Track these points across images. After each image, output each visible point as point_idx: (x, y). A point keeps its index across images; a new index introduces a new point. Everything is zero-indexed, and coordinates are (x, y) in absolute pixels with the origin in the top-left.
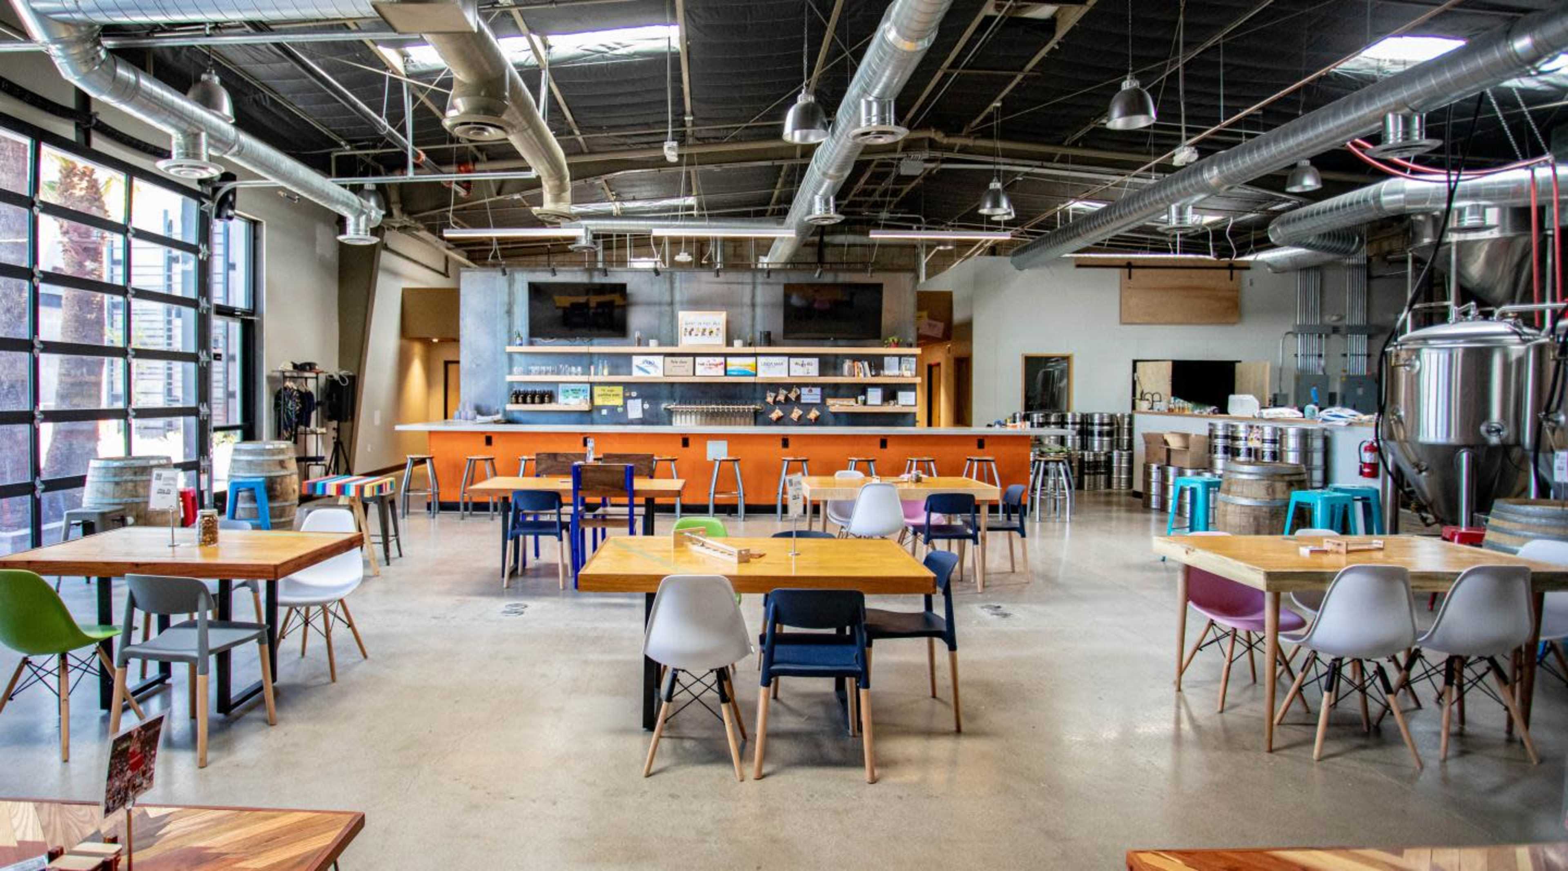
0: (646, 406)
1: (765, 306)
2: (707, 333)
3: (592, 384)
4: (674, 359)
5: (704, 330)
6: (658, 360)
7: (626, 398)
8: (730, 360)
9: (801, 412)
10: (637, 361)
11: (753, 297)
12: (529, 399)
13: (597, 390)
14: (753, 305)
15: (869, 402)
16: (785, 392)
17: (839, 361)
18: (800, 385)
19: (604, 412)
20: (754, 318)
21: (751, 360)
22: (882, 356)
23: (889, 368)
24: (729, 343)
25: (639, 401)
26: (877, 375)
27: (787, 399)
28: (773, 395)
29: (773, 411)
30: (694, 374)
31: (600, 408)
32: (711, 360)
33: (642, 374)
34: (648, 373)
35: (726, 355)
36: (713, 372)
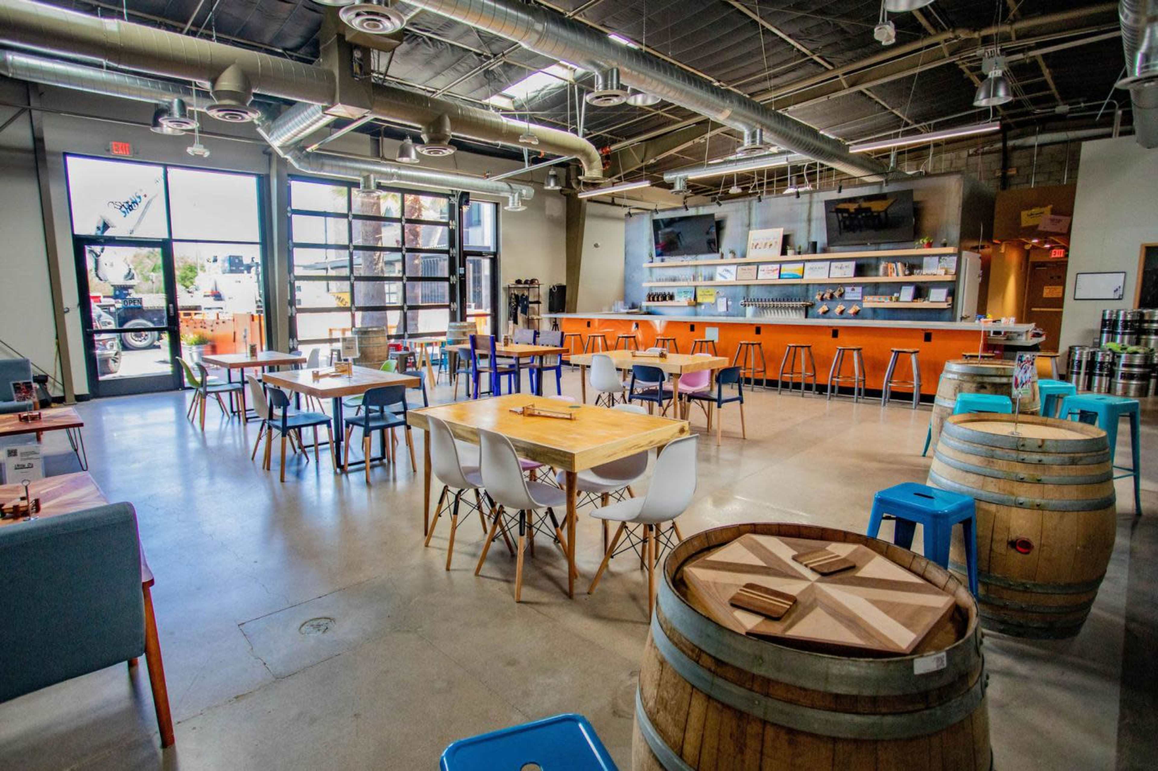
0: (729, 303)
1: (818, 220)
2: (768, 246)
3: (695, 287)
4: (744, 267)
5: (766, 244)
6: (733, 268)
7: (717, 297)
8: (784, 267)
9: (843, 307)
10: (719, 269)
11: (811, 213)
12: (656, 299)
13: (698, 292)
14: (809, 220)
15: (901, 299)
16: (829, 291)
17: (873, 264)
18: (841, 285)
19: (703, 308)
21: (800, 266)
22: (921, 257)
23: (928, 268)
24: (784, 252)
25: (724, 299)
26: (913, 274)
27: (832, 296)
28: (820, 293)
29: (820, 306)
30: (757, 278)
31: (701, 304)
32: (770, 267)
33: (723, 279)
34: (725, 278)
35: (781, 263)
36: (769, 276)
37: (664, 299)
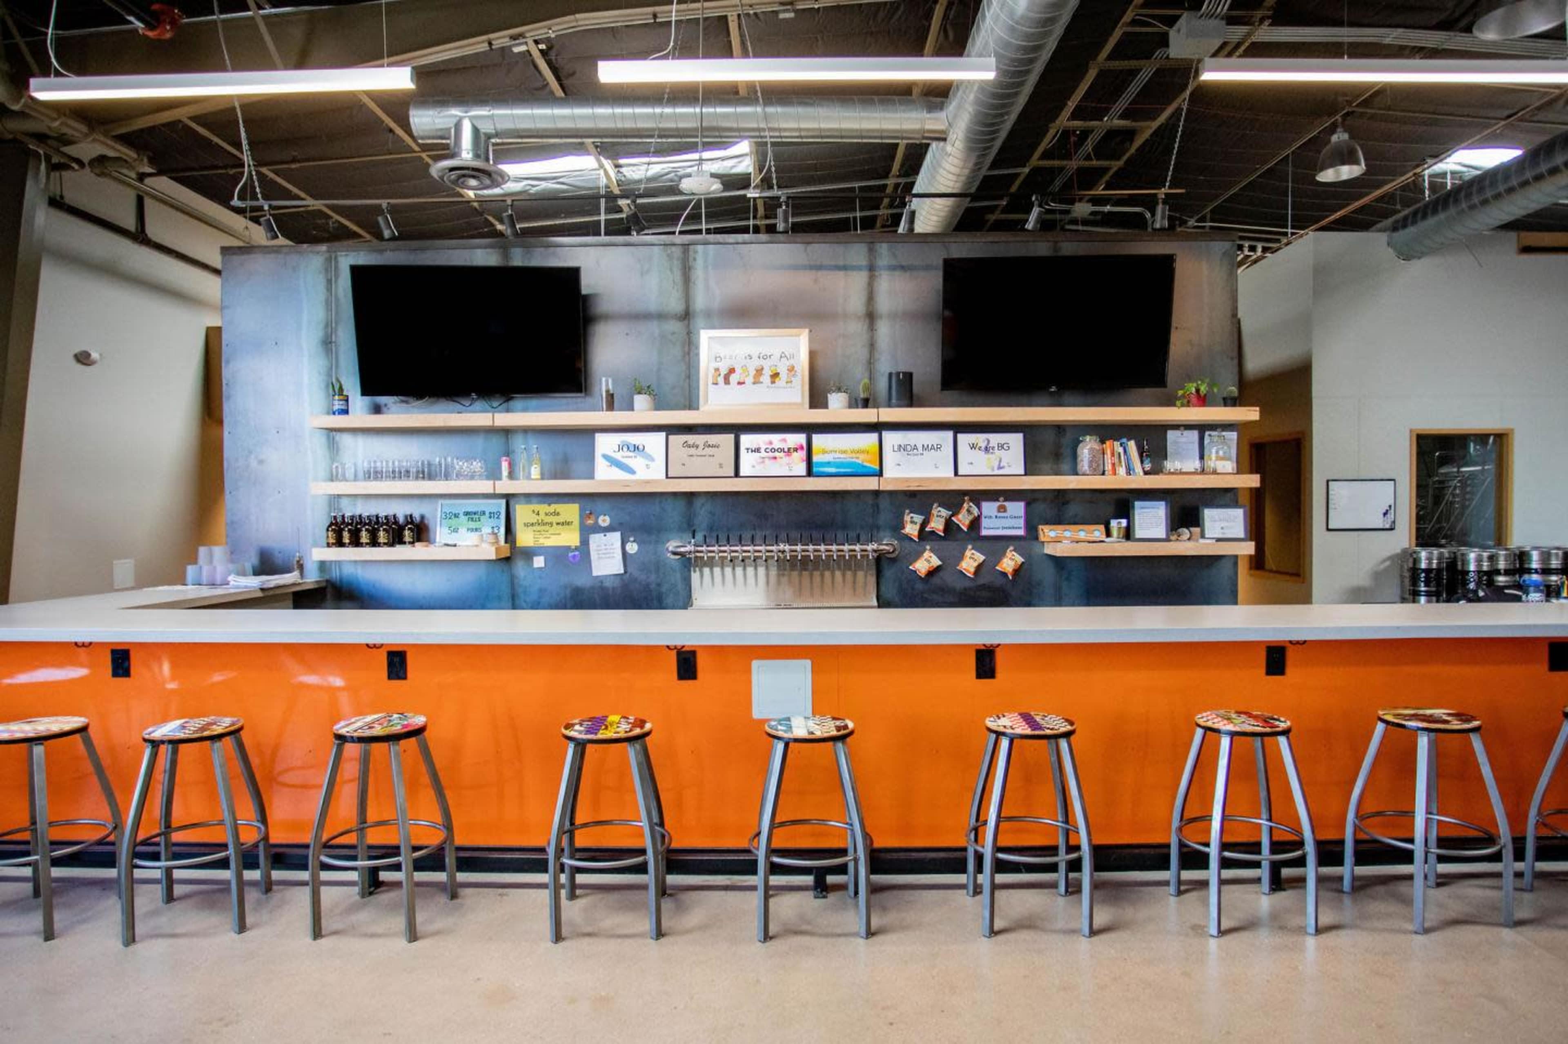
0: (632, 548)
1: (893, 316)
2: (766, 378)
3: (509, 498)
4: (691, 438)
5: (759, 371)
6: (655, 442)
7: (586, 531)
8: (818, 440)
9: (981, 558)
10: (605, 443)
11: (871, 298)
12: (364, 537)
13: (522, 513)
14: (871, 317)
15: (1139, 533)
16: (945, 513)
17: (1067, 440)
18: (979, 496)
19: (539, 562)
20: (872, 346)
21: (869, 440)
22: (1163, 428)
23: (1179, 455)
24: (817, 399)
25: (615, 538)
26: (1156, 470)
27: (949, 525)
28: (919, 519)
29: (918, 555)
30: (737, 474)
31: (529, 554)
32: (776, 439)
33: (617, 474)
34: (632, 472)
35: (810, 429)
36: (780, 467)
37: (397, 539)
